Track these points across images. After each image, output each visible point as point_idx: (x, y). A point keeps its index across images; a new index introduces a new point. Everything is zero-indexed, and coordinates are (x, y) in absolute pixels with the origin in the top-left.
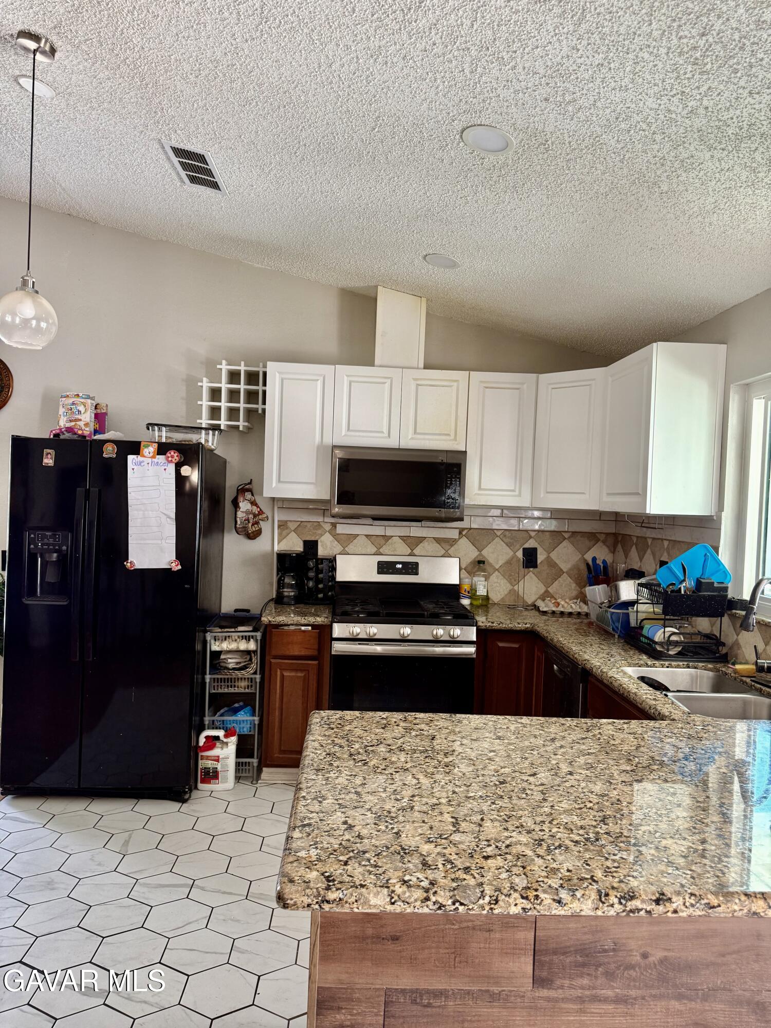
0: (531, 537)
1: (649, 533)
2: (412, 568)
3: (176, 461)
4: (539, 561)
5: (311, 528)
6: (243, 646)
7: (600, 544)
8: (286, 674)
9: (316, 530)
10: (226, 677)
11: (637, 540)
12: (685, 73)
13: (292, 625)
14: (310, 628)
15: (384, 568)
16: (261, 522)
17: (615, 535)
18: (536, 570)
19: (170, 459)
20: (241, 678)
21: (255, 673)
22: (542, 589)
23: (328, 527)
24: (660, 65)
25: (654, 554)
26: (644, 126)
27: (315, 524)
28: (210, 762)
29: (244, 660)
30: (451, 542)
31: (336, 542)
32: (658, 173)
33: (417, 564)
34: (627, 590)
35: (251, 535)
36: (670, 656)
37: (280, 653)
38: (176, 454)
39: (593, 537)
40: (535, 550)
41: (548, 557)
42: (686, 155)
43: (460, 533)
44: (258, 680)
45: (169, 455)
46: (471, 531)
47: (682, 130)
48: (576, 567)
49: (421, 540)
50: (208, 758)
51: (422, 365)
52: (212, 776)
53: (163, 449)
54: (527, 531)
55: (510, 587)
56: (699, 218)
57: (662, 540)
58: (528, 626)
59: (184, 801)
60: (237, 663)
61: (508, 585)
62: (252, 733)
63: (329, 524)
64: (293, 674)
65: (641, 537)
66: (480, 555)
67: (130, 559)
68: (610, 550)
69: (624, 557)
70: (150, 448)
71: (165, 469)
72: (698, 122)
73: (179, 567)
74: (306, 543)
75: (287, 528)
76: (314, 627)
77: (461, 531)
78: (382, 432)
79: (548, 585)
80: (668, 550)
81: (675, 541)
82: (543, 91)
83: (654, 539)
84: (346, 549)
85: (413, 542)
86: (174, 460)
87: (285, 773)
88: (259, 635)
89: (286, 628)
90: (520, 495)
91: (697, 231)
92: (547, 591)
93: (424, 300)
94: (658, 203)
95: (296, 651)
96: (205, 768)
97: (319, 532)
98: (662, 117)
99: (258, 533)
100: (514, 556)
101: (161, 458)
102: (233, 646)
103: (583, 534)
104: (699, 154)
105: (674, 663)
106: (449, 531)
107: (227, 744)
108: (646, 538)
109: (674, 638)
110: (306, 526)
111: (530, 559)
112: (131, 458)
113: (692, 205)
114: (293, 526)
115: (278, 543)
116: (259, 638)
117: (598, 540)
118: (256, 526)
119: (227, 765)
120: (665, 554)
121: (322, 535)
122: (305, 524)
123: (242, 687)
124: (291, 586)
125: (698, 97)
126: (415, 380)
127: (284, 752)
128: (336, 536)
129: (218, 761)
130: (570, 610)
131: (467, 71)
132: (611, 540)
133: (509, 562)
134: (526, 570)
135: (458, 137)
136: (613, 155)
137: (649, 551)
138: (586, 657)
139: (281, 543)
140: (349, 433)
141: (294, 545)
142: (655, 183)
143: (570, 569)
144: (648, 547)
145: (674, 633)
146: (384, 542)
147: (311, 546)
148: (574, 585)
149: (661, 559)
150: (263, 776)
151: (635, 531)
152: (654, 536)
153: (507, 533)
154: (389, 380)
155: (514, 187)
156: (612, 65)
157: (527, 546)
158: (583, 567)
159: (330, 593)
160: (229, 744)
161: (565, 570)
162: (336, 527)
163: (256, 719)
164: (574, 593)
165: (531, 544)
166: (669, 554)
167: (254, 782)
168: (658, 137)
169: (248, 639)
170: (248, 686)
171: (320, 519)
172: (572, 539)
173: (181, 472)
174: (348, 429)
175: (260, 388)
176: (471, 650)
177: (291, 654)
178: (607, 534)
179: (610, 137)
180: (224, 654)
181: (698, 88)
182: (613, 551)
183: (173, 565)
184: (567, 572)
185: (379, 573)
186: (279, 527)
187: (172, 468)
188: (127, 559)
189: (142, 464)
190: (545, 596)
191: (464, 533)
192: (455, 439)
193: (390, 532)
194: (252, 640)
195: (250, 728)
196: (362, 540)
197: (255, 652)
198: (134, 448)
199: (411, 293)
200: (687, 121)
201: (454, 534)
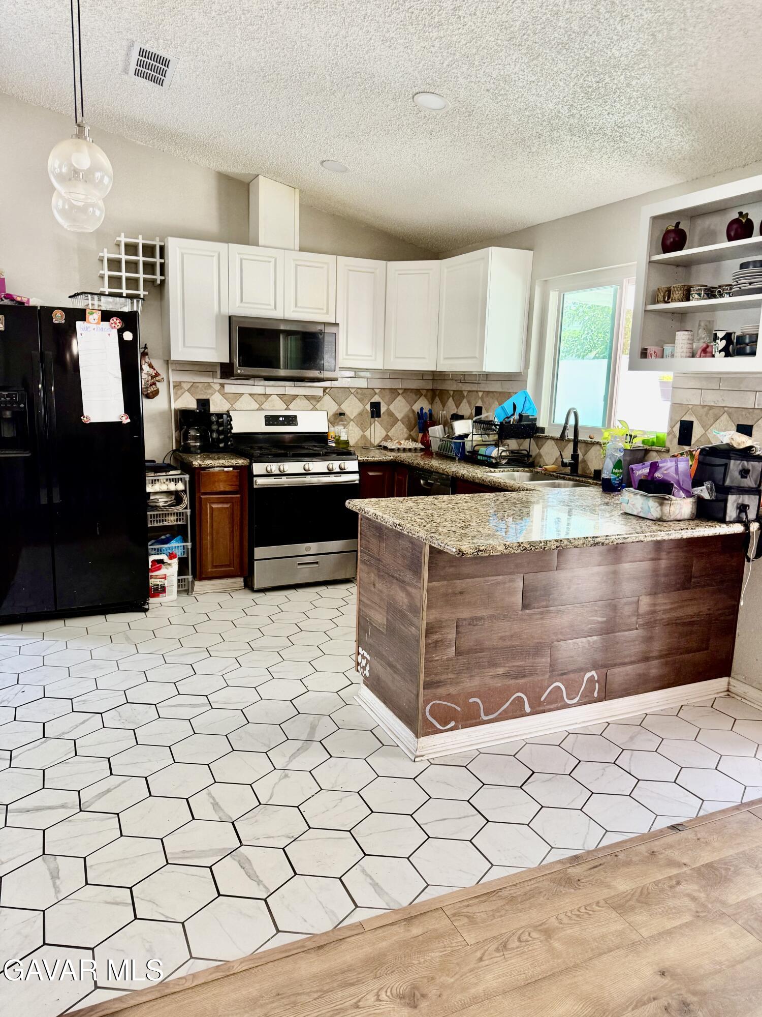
0: (376, 394)
1: (466, 388)
2: (291, 420)
3: (118, 328)
4: (382, 412)
5: (203, 388)
6: (172, 487)
7: (422, 398)
8: (214, 506)
9: (207, 389)
10: (161, 513)
11: (454, 393)
12: (578, 97)
13: (217, 467)
14: (231, 469)
15: (271, 420)
16: (157, 383)
17: (433, 391)
18: (380, 419)
19: (113, 325)
20: (171, 514)
21: (186, 508)
22: (384, 433)
23: (217, 387)
24: (567, 90)
25: (469, 403)
26: (540, 116)
27: (206, 385)
28: (159, 580)
29: (170, 499)
30: (317, 399)
31: (225, 400)
32: (534, 142)
33: (295, 417)
34: (461, 427)
35: (151, 394)
36: (503, 465)
37: (208, 490)
38: (118, 321)
39: (418, 392)
40: (379, 403)
41: (388, 409)
42: (556, 136)
43: (324, 391)
44: (189, 514)
45: (112, 322)
46: (332, 389)
47: (561, 123)
48: (407, 416)
49: (295, 397)
50: (156, 577)
51: (297, 248)
52: (161, 590)
53: (106, 316)
54: (373, 389)
55: (362, 433)
56: (546, 170)
57: (477, 391)
58: (392, 458)
59: (146, 610)
60: (166, 502)
61: (361, 431)
62: (185, 556)
63: (218, 385)
64: (220, 506)
65: (457, 391)
66: (340, 408)
67: (85, 414)
68: (429, 402)
69: (441, 406)
70: (94, 315)
71: (109, 335)
72: (572, 121)
73: (129, 421)
74: (198, 401)
75: (181, 388)
76: (235, 467)
77: (325, 389)
78: (270, 305)
79: (388, 430)
80: (482, 398)
81: (488, 392)
82: (488, 86)
83: (469, 391)
84: (234, 406)
85: (288, 399)
86: (116, 326)
87: (213, 585)
88: (187, 477)
89: (212, 470)
90: (375, 360)
91: (540, 177)
92: (387, 435)
93: (297, 191)
94: (524, 158)
95: (222, 487)
96: (154, 585)
97: (210, 391)
98: (553, 114)
99: (156, 393)
100: (364, 409)
101: (106, 324)
102: (164, 488)
103: (412, 390)
104: (564, 136)
105: (505, 469)
106: (315, 390)
107: (169, 564)
108: (461, 391)
109: (504, 454)
110: (198, 386)
111: (376, 411)
112: (79, 324)
113: (545, 162)
114: (186, 386)
115: (175, 402)
116: (187, 480)
117: (421, 395)
118: (154, 386)
119: (172, 581)
120: (480, 401)
121: (212, 394)
122: (198, 384)
123: (171, 521)
124: (195, 439)
125: (580, 109)
126: (294, 260)
127: (216, 567)
128: (224, 395)
129: (165, 578)
130: (410, 447)
131: (445, 65)
132: (429, 394)
133: (360, 414)
134: (373, 419)
135: (411, 96)
136: (511, 127)
137: (465, 400)
138: (454, 470)
139: (177, 402)
140: (242, 305)
141: (189, 403)
142: (528, 147)
143: (403, 418)
144: (464, 397)
145: (503, 451)
146: (265, 400)
147: (204, 404)
148: (405, 430)
149: (477, 405)
150: (195, 588)
151: (451, 386)
152: (469, 389)
153: (359, 390)
154: (273, 259)
155: (431, 132)
156: (539, 84)
157: (373, 400)
158: (411, 415)
159: (229, 443)
160: (173, 565)
161: (399, 418)
162: (224, 387)
163: (189, 544)
164: (406, 436)
165: (376, 399)
166: (483, 401)
167: (190, 594)
168: (544, 124)
169: (176, 481)
170: (177, 519)
171: (210, 380)
172: (404, 395)
173: (124, 337)
174: (242, 301)
175: (158, 260)
176: (356, 477)
177: (218, 490)
178: (428, 390)
179: (516, 117)
180: (153, 495)
181: (582, 105)
182: (432, 402)
183: (124, 418)
184: (401, 420)
185: (266, 425)
186: (174, 387)
187: (115, 333)
188: (82, 415)
189: (89, 330)
190: (387, 438)
191: (327, 391)
192: (327, 313)
193: (269, 391)
194: (180, 481)
195: (184, 552)
196: (246, 398)
197: (185, 491)
198: (81, 315)
199: (288, 184)
200: (566, 119)
201: (320, 392)
